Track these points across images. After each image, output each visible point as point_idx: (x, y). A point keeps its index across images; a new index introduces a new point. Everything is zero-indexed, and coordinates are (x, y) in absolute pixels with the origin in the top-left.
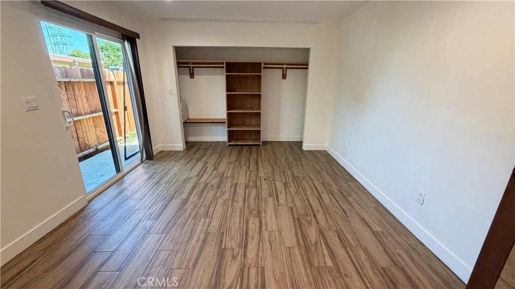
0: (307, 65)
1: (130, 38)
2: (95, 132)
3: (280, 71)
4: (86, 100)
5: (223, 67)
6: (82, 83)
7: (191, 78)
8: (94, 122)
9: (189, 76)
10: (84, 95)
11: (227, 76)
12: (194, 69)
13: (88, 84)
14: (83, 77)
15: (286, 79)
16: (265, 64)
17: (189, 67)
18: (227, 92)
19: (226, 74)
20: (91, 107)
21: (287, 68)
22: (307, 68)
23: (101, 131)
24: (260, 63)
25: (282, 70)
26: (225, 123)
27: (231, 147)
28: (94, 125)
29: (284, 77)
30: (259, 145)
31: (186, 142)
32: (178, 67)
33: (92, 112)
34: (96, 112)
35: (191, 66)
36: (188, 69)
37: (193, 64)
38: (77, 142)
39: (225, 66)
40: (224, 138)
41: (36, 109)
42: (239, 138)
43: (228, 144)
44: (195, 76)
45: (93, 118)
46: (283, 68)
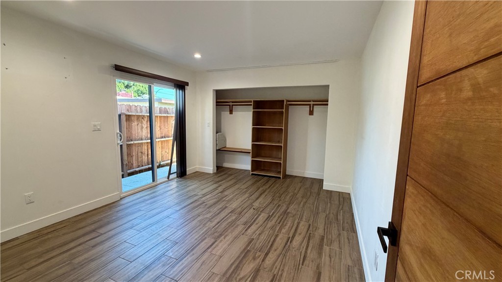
0: (328, 101)
1: (181, 86)
2: (162, 152)
3: (307, 108)
4: (159, 128)
5: (251, 105)
6: (159, 117)
7: (230, 114)
8: (162, 144)
9: (229, 113)
10: (159, 125)
11: (254, 112)
12: (233, 106)
13: (163, 118)
14: (160, 113)
15: (313, 115)
16: (288, 101)
17: (230, 105)
18: (253, 126)
19: (253, 110)
20: (162, 133)
21: (314, 105)
22: (327, 105)
23: (166, 152)
24: (283, 101)
25: (309, 106)
26: (249, 153)
27: (253, 176)
28: (162, 147)
29: (311, 113)
30: (280, 178)
31: (217, 167)
32: (217, 105)
33: (162, 138)
34: (165, 137)
35: (231, 104)
36: (229, 106)
37: (232, 103)
38: (147, 157)
39: (252, 103)
40: (248, 167)
41: (99, 130)
42: (266, 169)
43: (251, 173)
44: (233, 113)
45: (161, 141)
46: (310, 105)
